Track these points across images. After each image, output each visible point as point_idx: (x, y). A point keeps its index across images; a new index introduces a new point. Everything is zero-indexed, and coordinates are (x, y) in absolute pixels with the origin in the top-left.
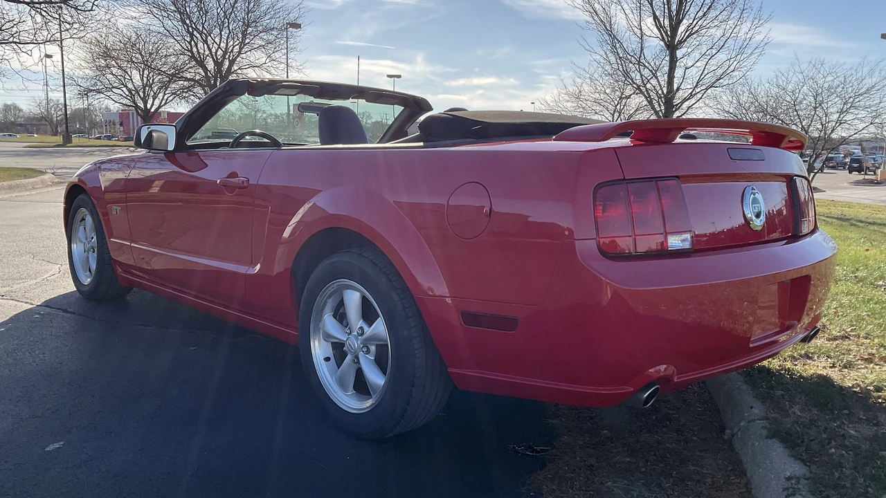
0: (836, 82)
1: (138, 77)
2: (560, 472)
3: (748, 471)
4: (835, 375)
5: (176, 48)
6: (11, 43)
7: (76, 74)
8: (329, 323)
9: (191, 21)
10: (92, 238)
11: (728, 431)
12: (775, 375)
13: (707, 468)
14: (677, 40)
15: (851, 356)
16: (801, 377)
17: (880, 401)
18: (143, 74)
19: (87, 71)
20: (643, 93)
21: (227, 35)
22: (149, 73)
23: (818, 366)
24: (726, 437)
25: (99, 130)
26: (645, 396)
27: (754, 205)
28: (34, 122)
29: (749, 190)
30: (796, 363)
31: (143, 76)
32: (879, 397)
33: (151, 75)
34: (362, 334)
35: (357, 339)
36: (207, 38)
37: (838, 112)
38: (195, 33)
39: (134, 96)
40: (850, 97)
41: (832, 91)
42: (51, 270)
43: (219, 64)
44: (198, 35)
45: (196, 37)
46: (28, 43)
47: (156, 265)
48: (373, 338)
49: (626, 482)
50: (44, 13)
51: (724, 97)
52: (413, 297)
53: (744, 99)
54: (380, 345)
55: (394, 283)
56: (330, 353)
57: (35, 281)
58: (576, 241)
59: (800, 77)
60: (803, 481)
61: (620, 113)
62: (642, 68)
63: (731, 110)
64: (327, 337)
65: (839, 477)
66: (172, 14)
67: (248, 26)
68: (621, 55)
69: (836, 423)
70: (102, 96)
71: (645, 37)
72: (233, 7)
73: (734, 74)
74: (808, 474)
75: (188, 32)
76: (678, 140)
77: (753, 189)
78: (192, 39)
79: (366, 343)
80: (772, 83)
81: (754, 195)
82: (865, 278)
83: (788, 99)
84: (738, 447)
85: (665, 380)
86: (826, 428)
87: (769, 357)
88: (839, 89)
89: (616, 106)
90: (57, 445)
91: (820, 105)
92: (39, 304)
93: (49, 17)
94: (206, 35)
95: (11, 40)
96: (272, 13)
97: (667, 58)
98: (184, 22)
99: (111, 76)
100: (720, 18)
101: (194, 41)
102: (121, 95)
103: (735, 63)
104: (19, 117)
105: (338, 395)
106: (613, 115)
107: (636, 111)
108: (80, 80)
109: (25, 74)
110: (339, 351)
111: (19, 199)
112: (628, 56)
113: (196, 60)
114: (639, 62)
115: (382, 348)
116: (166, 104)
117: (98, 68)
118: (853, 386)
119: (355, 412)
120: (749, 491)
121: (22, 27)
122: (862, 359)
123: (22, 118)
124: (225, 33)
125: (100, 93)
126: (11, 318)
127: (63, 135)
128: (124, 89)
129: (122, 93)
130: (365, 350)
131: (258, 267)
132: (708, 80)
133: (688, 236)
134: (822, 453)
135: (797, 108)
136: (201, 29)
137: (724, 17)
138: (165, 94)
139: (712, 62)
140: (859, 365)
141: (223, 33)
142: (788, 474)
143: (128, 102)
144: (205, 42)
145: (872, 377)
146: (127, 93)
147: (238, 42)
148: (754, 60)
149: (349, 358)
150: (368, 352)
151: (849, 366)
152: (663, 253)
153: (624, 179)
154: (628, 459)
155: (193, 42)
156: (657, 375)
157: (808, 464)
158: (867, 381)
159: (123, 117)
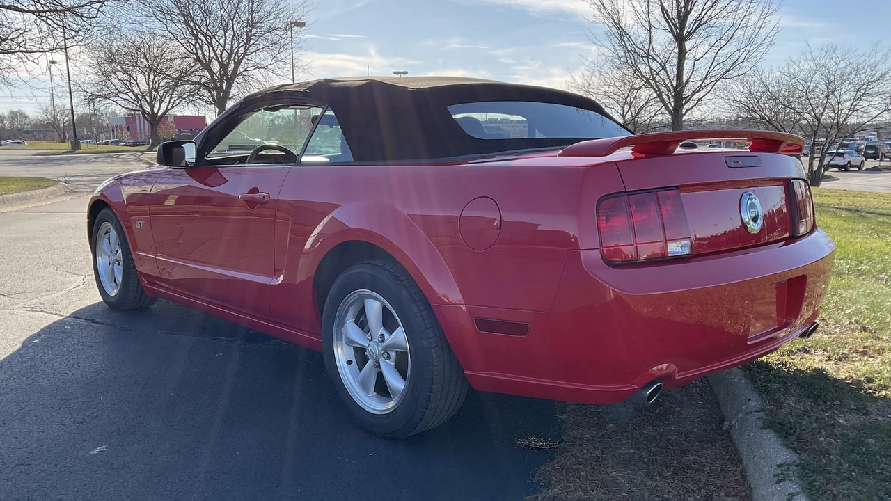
0: (849, 69)
1: (144, 82)
2: (568, 463)
3: (744, 459)
4: (830, 368)
5: (181, 51)
6: (17, 52)
7: (82, 80)
8: (351, 329)
9: (195, 23)
10: (117, 251)
11: (726, 423)
12: (773, 369)
13: (706, 458)
14: (685, 32)
15: (847, 349)
16: (798, 370)
17: (871, 391)
18: (149, 78)
19: (93, 77)
20: (652, 87)
21: (231, 37)
22: (155, 77)
23: (814, 360)
24: (724, 429)
25: (107, 135)
26: (649, 392)
27: (751, 210)
28: (42, 129)
29: (746, 196)
30: (794, 357)
31: (149, 81)
32: (870, 388)
33: (156, 79)
34: (383, 341)
35: (378, 345)
36: (211, 40)
37: (850, 100)
38: (200, 35)
39: (140, 100)
40: (863, 84)
41: (846, 78)
42: (76, 281)
43: (224, 66)
44: (203, 38)
45: (200, 39)
46: (35, 52)
47: (177, 275)
48: (393, 346)
49: (629, 472)
50: (49, 21)
51: (735, 87)
52: (429, 305)
53: (754, 89)
54: (400, 352)
55: (414, 296)
56: (352, 357)
57: (61, 293)
58: (581, 252)
59: (812, 64)
60: (793, 468)
61: (630, 105)
62: (650, 61)
63: (742, 100)
64: (350, 342)
65: (826, 464)
66: (176, 17)
67: (252, 27)
68: (629, 49)
69: (828, 413)
70: (109, 101)
71: (653, 30)
72: (237, 8)
73: (744, 64)
74: (798, 461)
75: (193, 34)
76: (679, 150)
77: (750, 194)
78: (197, 42)
79: (386, 350)
80: (783, 71)
81: (751, 200)
82: (868, 271)
83: (800, 87)
84: (735, 436)
85: (666, 378)
86: (817, 418)
87: (768, 353)
88: (852, 76)
89: (626, 99)
90: (98, 449)
91: (833, 92)
92: (68, 315)
93: (55, 26)
94: (210, 37)
95: (17, 49)
96: (276, 12)
97: (676, 50)
98: (188, 25)
99: (117, 81)
100: (729, 7)
101: (199, 44)
102: (128, 100)
103: (745, 53)
104: (25, 124)
105: (360, 397)
106: (623, 108)
107: (646, 103)
108: (86, 86)
109: (32, 83)
110: (361, 356)
111: (35, 209)
112: (636, 49)
113: (201, 63)
114: (648, 55)
115: (401, 356)
116: (172, 107)
117: (104, 73)
118: (846, 379)
119: (377, 413)
120: (744, 477)
121: (27, 36)
122: (857, 352)
123: (28, 125)
124: (230, 34)
125: (106, 98)
126: (43, 330)
127: (72, 143)
128: (131, 94)
129: (128, 98)
130: (385, 355)
131: (281, 278)
132: (717, 71)
133: (687, 242)
134: (812, 441)
135: (810, 96)
136: (205, 31)
137: (733, 7)
138: (171, 98)
139: (722, 53)
140: (854, 357)
141: (227, 34)
142: (779, 461)
143: (135, 107)
144: (210, 44)
145: (864, 369)
146: (134, 98)
147: (243, 43)
148: (763, 50)
149: (370, 362)
150: (389, 358)
151: (844, 358)
152: (664, 260)
153: (626, 191)
154: (632, 451)
155: (197, 45)
156: (659, 373)
157: (799, 452)
158: (859, 373)
159: (130, 122)
